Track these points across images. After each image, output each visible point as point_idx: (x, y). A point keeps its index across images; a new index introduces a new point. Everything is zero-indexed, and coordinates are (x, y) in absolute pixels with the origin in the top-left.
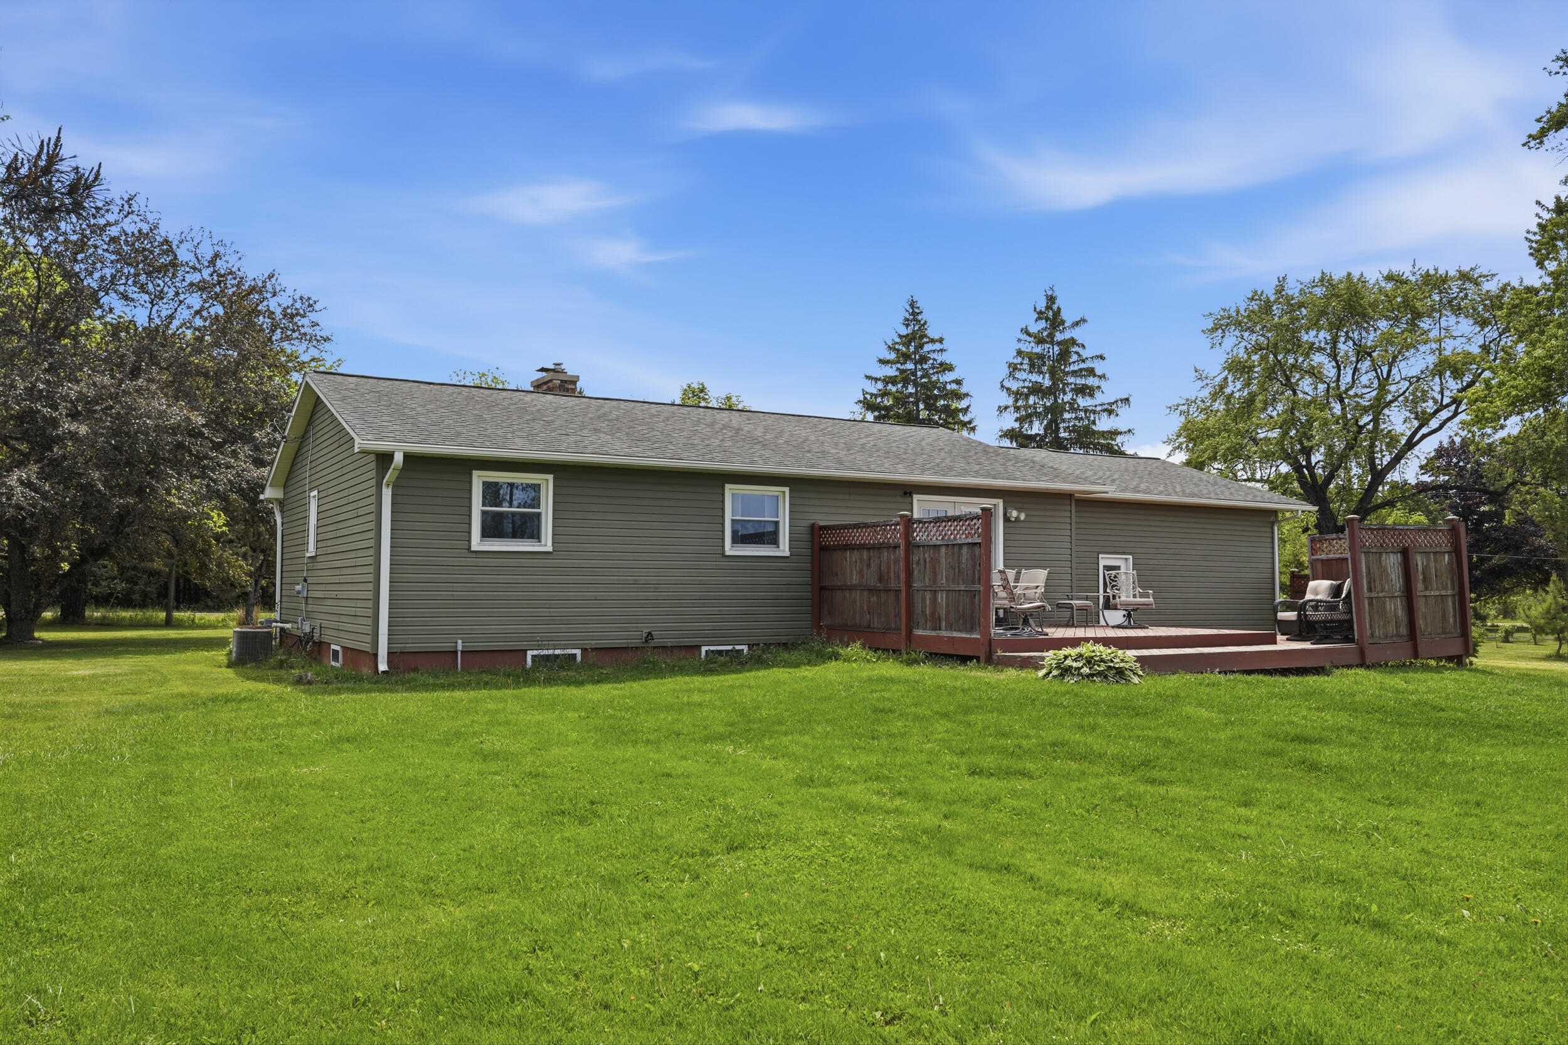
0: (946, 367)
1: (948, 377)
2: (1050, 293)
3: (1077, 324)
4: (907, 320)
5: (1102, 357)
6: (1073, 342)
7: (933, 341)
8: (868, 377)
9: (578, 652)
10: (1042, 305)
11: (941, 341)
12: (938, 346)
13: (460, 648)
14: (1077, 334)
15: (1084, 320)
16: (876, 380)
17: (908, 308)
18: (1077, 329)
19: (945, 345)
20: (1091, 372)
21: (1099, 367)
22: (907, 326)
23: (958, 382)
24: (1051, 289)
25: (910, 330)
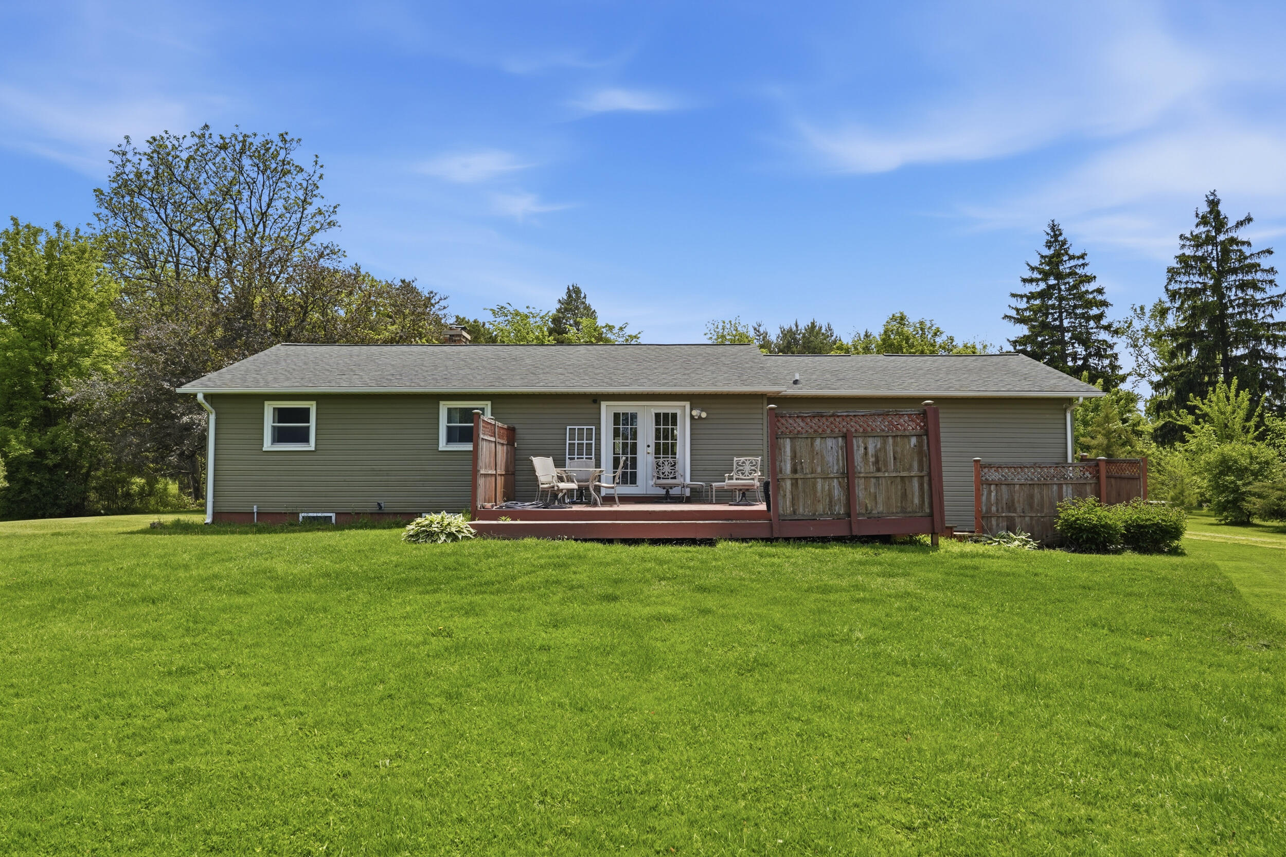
0: (1089, 279)
1: (1091, 287)
2: (1211, 198)
3: (1240, 224)
4: (1050, 242)
5: (1270, 252)
6: (1233, 241)
7: (1072, 258)
8: (1013, 295)
9: (333, 515)
10: (1204, 209)
11: (1083, 256)
12: (1081, 262)
13: (255, 510)
14: (1242, 234)
15: (1249, 220)
16: (1021, 296)
17: (1049, 231)
18: (1242, 229)
19: (1086, 261)
20: (1255, 267)
21: (1265, 262)
22: (1049, 247)
23: (1100, 291)
24: (1213, 194)
25: (1051, 252)
